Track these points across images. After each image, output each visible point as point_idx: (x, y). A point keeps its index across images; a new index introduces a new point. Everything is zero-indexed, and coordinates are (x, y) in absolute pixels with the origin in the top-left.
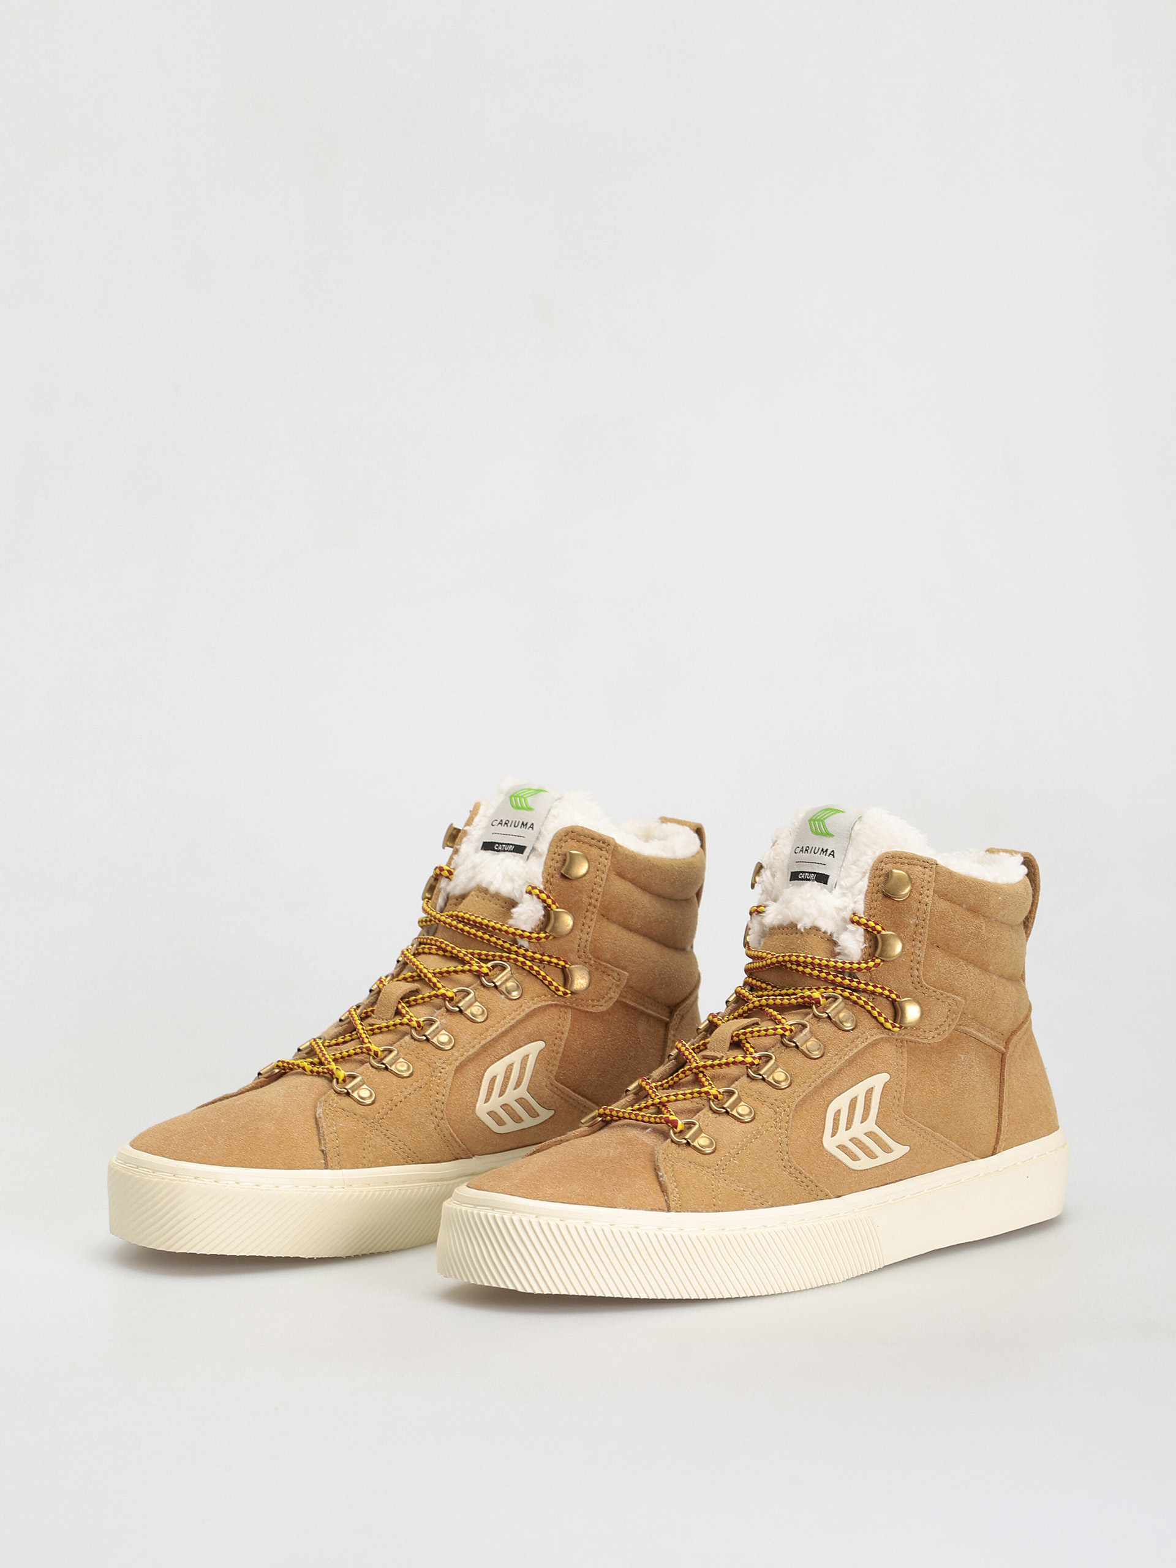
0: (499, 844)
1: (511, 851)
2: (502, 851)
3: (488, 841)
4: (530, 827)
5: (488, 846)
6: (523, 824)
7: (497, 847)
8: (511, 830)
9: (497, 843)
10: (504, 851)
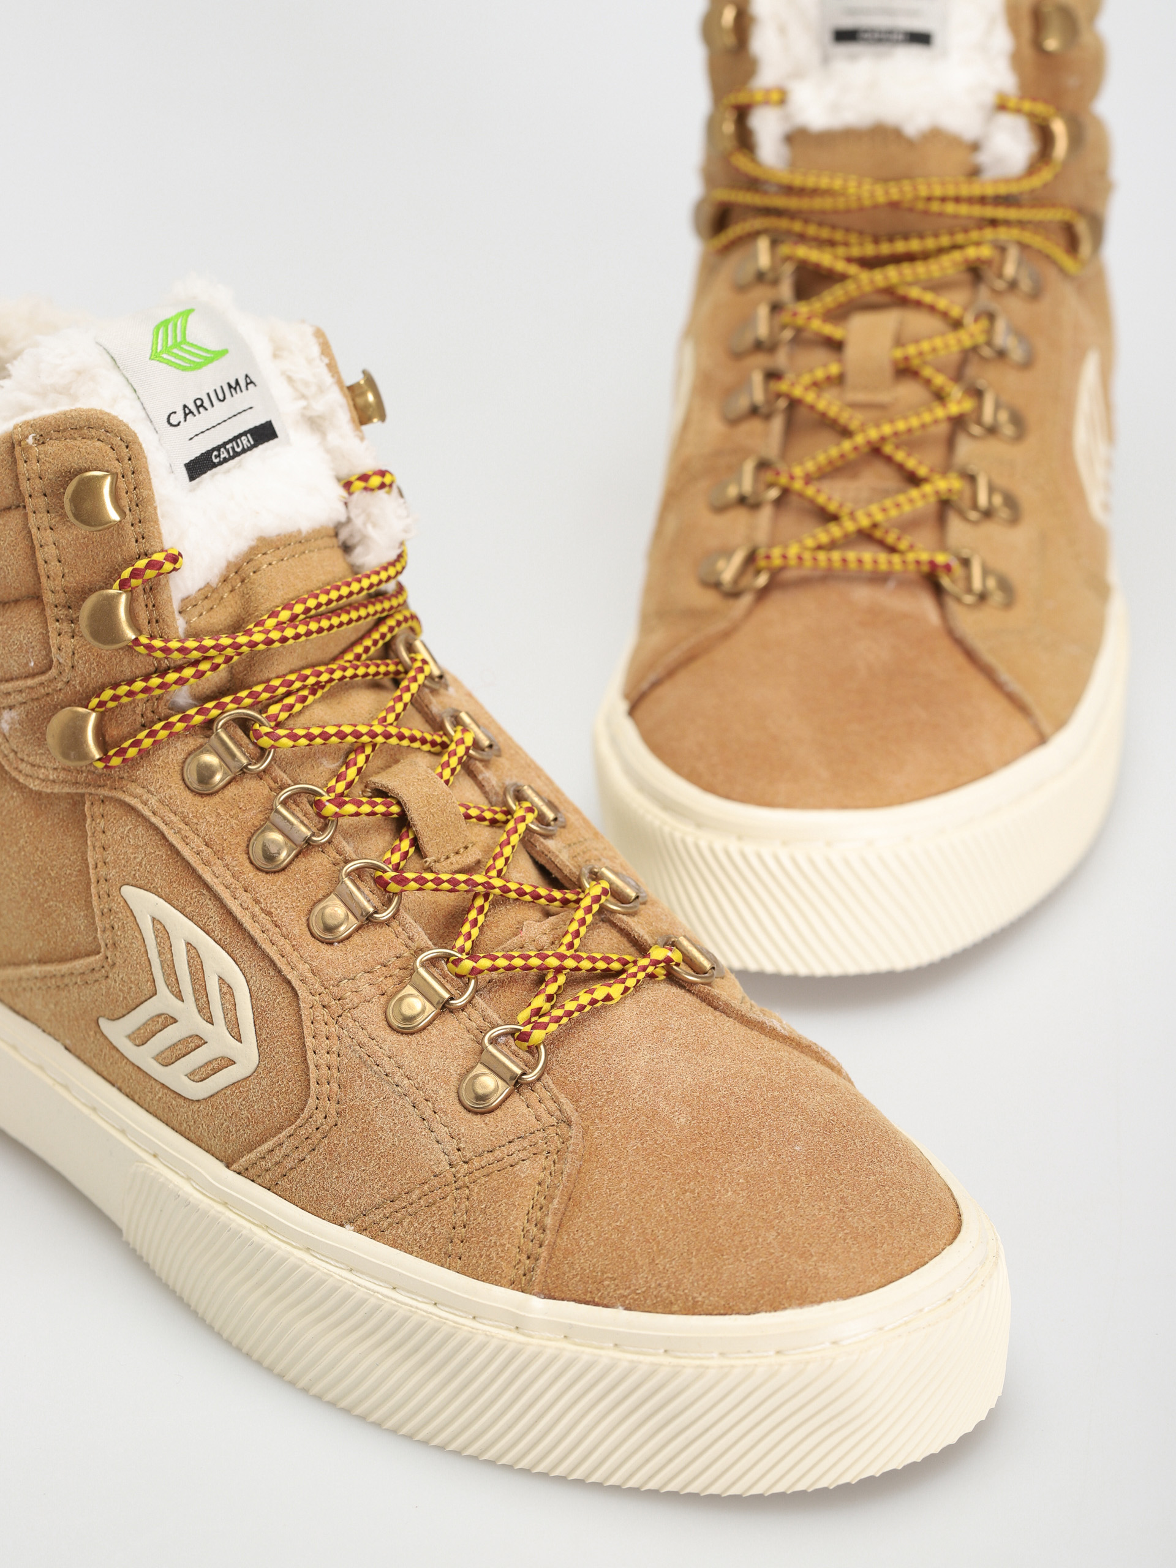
0: (218, 448)
1: (250, 449)
2: (231, 458)
3: (187, 462)
4: (247, 384)
5: (198, 467)
6: (230, 386)
7: (216, 457)
8: (217, 412)
9: (213, 449)
10: (237, 454)
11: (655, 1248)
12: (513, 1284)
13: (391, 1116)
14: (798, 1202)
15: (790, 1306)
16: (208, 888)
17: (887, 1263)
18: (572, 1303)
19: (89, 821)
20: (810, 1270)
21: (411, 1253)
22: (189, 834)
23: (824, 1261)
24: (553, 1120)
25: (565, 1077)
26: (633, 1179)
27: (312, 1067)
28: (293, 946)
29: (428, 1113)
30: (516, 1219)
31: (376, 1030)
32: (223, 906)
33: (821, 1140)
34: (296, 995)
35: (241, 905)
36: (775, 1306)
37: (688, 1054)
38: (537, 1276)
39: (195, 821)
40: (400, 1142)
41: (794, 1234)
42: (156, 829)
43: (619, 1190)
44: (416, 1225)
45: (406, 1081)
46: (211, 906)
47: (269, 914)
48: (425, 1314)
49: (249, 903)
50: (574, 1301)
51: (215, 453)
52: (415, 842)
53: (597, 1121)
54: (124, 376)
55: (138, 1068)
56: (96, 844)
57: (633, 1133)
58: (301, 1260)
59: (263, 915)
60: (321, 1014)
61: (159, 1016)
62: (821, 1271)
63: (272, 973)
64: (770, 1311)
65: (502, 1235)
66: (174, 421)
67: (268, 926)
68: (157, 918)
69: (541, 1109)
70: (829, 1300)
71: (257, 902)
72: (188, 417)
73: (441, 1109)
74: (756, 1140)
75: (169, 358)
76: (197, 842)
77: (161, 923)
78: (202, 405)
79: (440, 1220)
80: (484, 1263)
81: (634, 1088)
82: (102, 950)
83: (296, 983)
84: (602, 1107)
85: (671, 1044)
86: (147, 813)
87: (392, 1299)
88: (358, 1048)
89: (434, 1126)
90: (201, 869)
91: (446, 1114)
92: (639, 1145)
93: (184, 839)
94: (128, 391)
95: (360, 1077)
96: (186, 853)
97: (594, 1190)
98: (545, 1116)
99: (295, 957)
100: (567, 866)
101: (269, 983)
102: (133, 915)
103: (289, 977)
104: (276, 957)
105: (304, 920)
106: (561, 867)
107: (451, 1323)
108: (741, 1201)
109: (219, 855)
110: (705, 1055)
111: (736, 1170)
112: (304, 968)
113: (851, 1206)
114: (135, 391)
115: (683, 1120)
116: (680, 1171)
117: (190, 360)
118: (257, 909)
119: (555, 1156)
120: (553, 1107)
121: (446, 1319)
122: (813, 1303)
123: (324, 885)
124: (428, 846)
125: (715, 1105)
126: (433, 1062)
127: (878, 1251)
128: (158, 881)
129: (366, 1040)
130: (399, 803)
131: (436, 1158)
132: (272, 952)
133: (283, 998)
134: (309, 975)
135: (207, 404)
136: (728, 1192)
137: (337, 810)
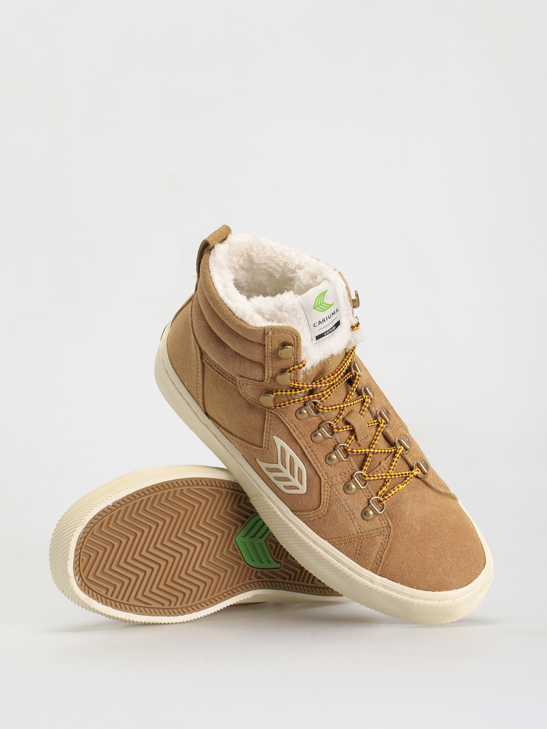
0: (326, 331)
2: (330, 333)
5: (320, 337)
6: (332, 313)
11: (410, 570)
12: (371, 570)
13: (342, 516)
14: (447, 558)
15: (444, 590)
16: (299, 444)
17: (468, 578)
18: (387, 579)
19: (267, 416)
20: (450, 581)
21: (344, 553)
22: (296, 430)
23: (453, 578)
24: (385, 525)
25: (389, 511)
26: (406, 547)
27: (322, 498)
28: (321, 465)
29: (353, 518)
30: (374, 553)
31: (341, 492)
32: (302, 449)
33: (453, 535)
34: (320, 479)
35: (308, 451)
36: (440, 590)
37: (421, 505)
38: (379, 570)
39: (298, 427)
40: (344, 523)
41: (446, 569)
42: (287, 426)
43: (402, 550)
44: (346, 546)
45: (348, 508)
46: (299, 449)
47: (315, 455)
48: (346, 571)
49: (310, 451)
50: (388, 579)
51: (326, 333)
52: (355, 437)
53: (397, 527)
54: (305, 312)
55: (267, 476)
56: (268, 422)
57: (406, 532)
58: (312, 545)
59: (314, 455)
60: (326, 485)
61: (277, 469)
62: (452, 581)
63: (314, 471)
64: (438, 591)
65: (370, 557)
66: (315, 325)
67: (315, 459)
68: (282, 446)
69: (383, 522)
70: (454, 589)
71: (312, 451)
72: (320, 324)
73: (356, 518)
74: (437, 536)
75: (318, 308)
76: (298, 432)
77: (283, 448)
78: (324, 320)
79: (353, 547)
80: (364, 563)
81: (407, 517)
82: (263, 448)
83: (321, 476)
84: (398, 522)
85: (416, 501)
86: (285, 422)
87: (337, 564)
88: (335, 496)
89: (354, 522)
90: (298, 440)
91: (357, 519)
92: (407, 536)
93: (294, 431)
94: (305, 316)
95: (335, 504)
96: (295, 435)
97: (395, 548)
98: (384, 524)
99: (321, 469)
100: (392, 439)
101: (312, 473)
102: (275, 443)
103: (319, 474)
104: (316, 468)
105: (324, 458)
106: (390, 439)
107: (353, 576)
108: (433, 557)
109: (303, 437)
110: (425, 505)
111: (432, 546)
112: (323, 472)
113: (460, 559)
114: (307, 317)
115: (419, 529)
116: (418, 546)
117: (323, 308)
118: (312, 454)
119: (386, 536)
120: (386, 522)
121: (352, 575)
122: (449, 590)
123: (332, 449)
124: (359, 438)
125: (427, 523)
126: (356, 504)
127: (466, 575)
128: (285, 438)
129: (338, 494)
130: (353, 427)
131: (354, 530)
132: (315, 466)
133: (316, 478)
134: (325, 474)
135: (326, 320)
136: (430, 554)
137: (338, 431)
